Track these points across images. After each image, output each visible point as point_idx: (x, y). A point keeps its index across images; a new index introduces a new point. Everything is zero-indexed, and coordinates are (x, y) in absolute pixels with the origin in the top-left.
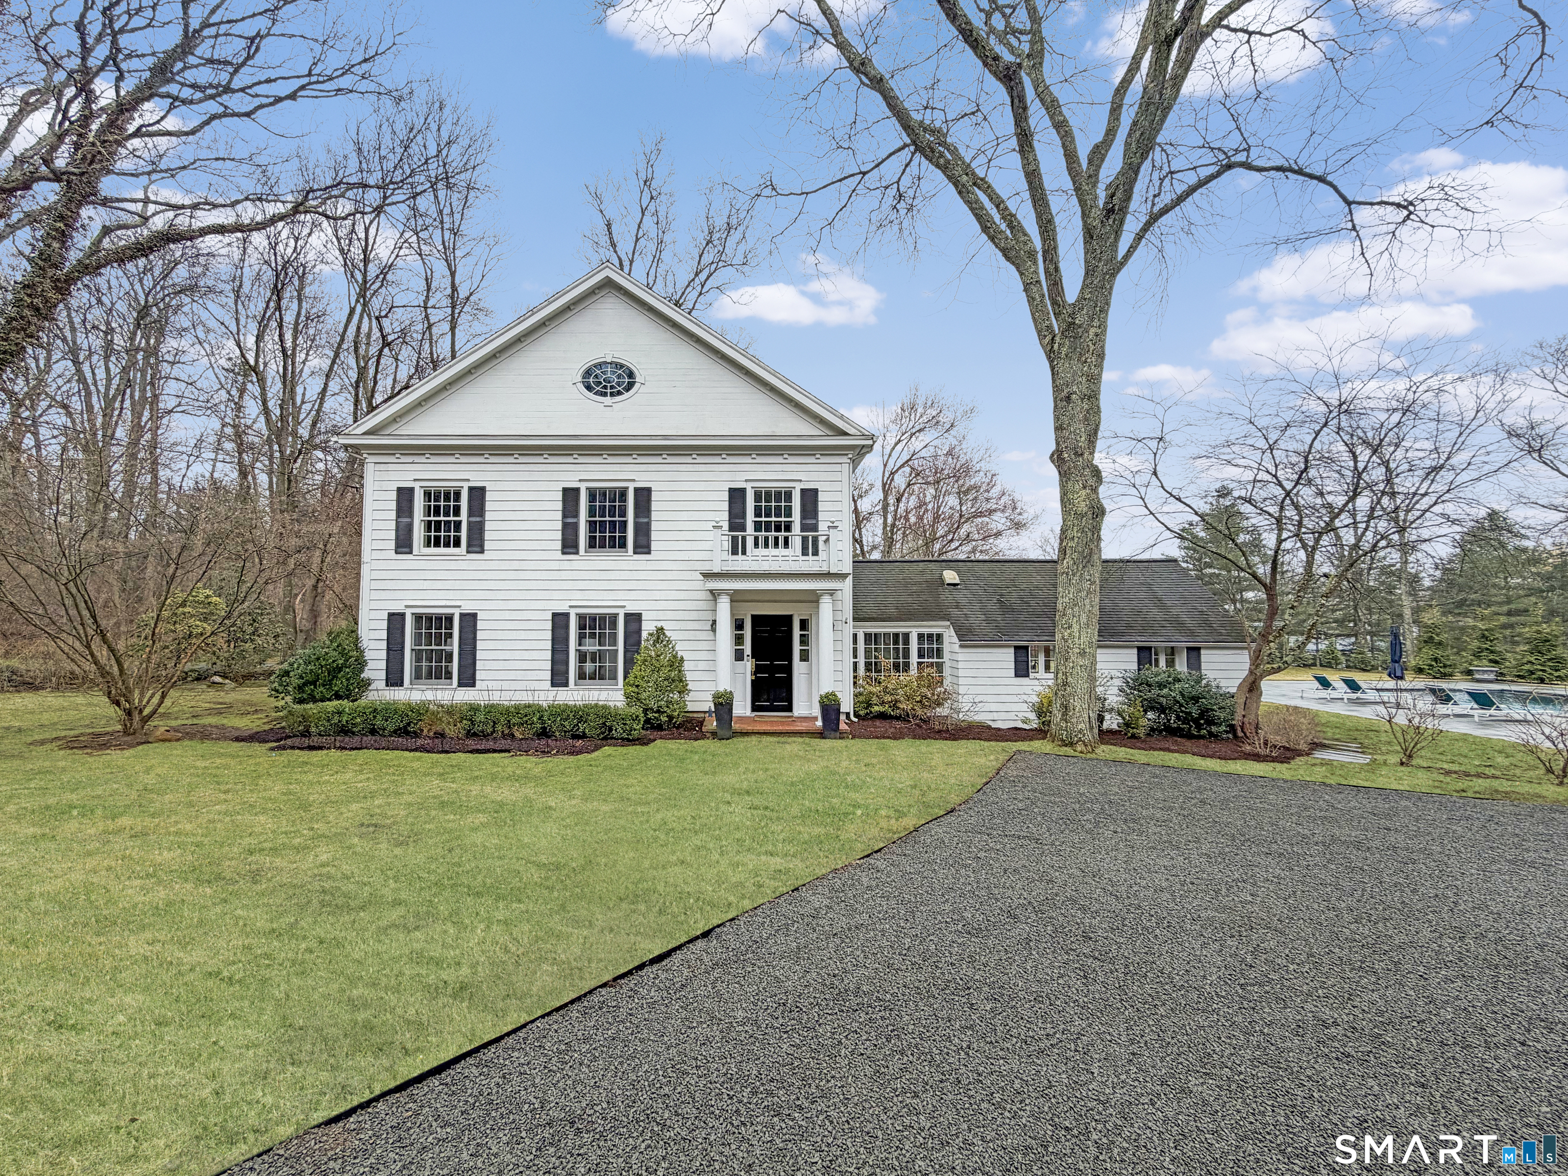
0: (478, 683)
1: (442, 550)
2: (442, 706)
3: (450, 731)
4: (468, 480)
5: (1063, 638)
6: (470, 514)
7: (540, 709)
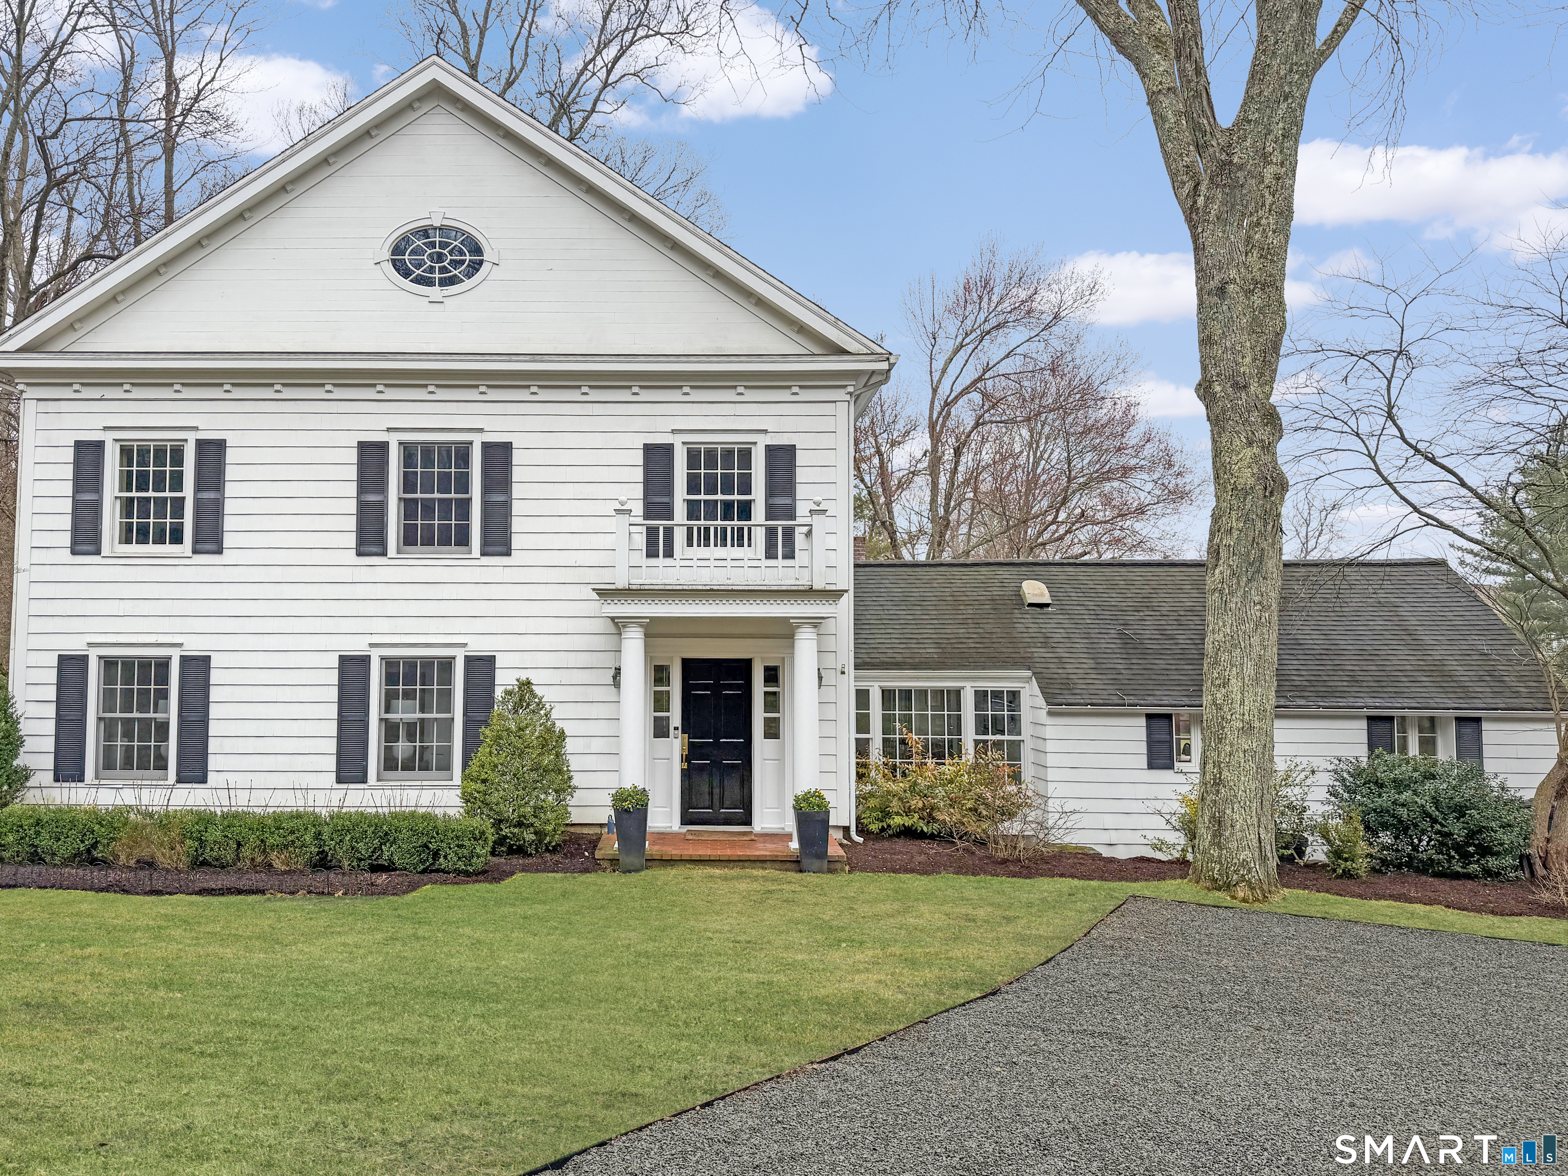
0: (211, 776)
1: (151, 548)
2: (151, 815)
3: (163, 858)
4: (196, 429)
5: (1214, 703)
6: (198, 488)
7: (315, 821)
